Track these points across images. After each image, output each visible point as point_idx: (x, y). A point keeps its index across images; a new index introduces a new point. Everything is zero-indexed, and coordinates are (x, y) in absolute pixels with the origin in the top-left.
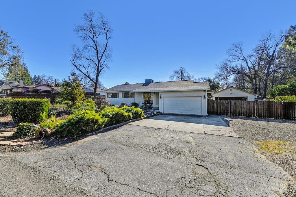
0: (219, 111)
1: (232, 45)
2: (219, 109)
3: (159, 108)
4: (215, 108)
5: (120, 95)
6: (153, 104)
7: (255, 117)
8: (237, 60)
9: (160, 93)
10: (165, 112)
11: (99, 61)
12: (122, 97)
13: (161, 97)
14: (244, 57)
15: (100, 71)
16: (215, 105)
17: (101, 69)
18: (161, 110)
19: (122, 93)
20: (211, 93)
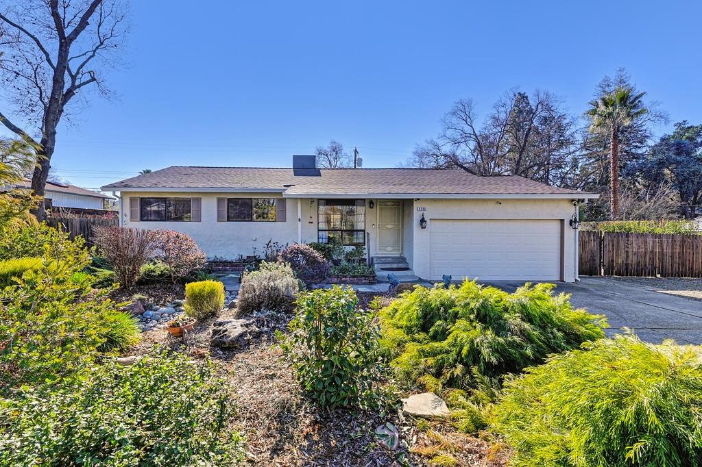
5: (209, 207)
9: (416, 205)
11: (65, 43)
12: (219, 219)
13: (423, 221)
15: (70, 93)
17: (74, 87)
18: (421, 272)
19: (219, 200)
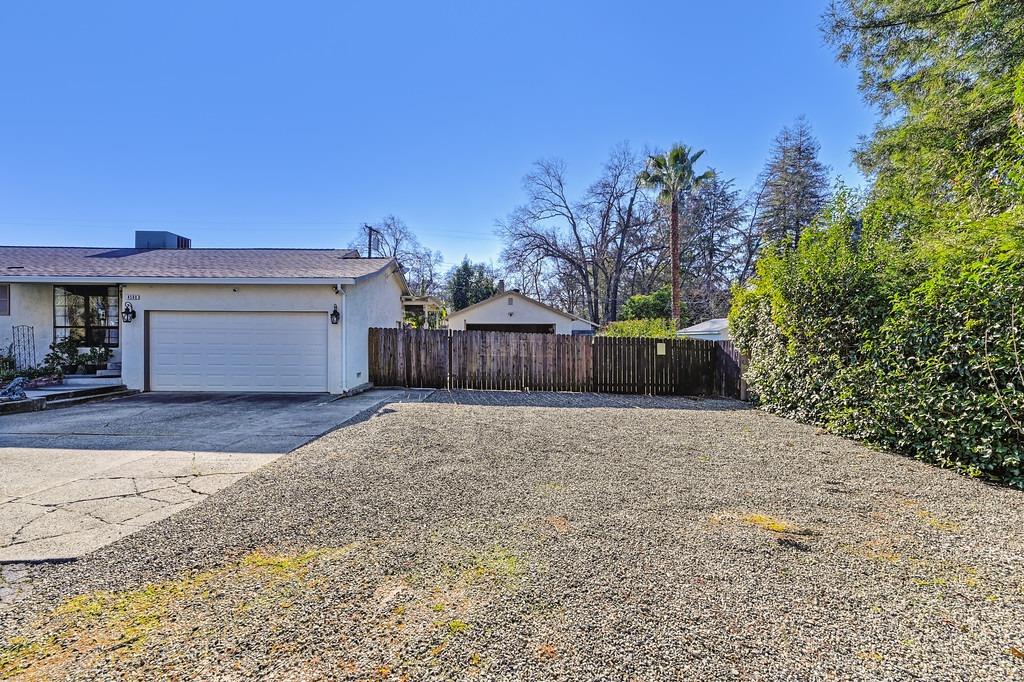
0: (414, 373)
1: (535, 164)
2: (413, 364)
3: (120, 368)
4: (401, 361)
6: (117, 346)
7: (522, 389)
8: (548, 213)
9: (126, 292)
10: (157, 386)
14: (567, 207)
16: (400, 348)
18: (132, 380)
20: (422, 306)
